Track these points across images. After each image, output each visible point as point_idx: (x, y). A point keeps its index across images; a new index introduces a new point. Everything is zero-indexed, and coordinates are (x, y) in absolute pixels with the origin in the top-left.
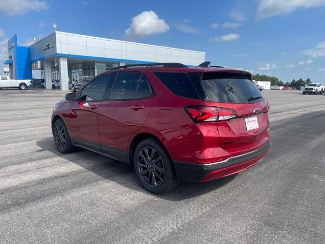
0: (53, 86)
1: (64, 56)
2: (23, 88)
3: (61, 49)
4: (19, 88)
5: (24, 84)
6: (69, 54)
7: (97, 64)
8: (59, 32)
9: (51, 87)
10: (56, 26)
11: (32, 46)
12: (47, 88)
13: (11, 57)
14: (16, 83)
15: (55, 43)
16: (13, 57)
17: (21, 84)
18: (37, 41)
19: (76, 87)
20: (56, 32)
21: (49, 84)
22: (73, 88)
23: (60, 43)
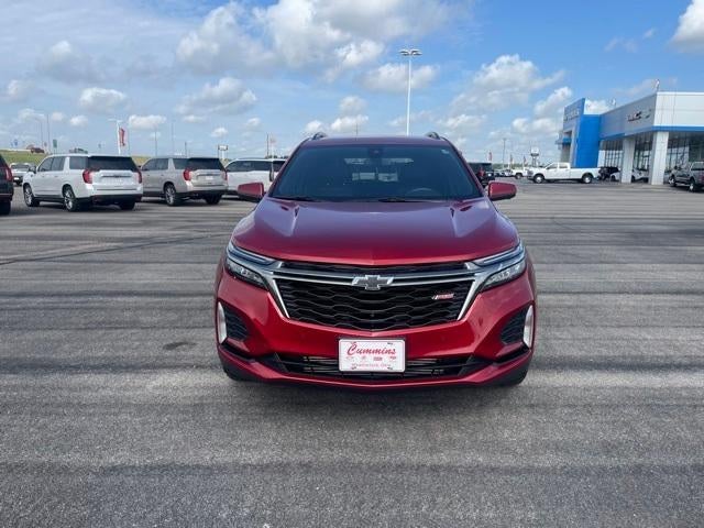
0: (633, 177)
1: (662, 129)
2: (587, 180)
3: (662, 118)
4: (581, 181)
5: (590, 175)
6: (674, 125)
8: (665, 93)
9: (630, 180)
11: (609, 113)
12: (621, 182)
13: (568, 133)
14: (579, 173)
15: (652, 110)
16: (573, 134)
17: (585, 175)
18: (618, 106)
19: (678, 179)
20: (659, 93)
21: (626, 175)
23: (662, 109)
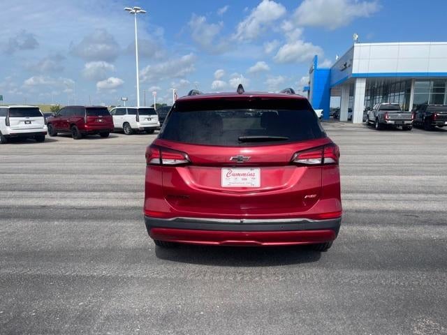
1: (361, 76)
3: (358, 67)
6: (369, 72)
7: (416, 83)
8: (359, 44)
9: (347, 119)
10: (357, 36)
11: (334, 66)
12: (341, 119)
13: (309, 83)
15: (352, 60)
16: (311, 83)
18: (338, 60)
20: (355, 45)
21: (344, 115)
22: (367, 121)
23: (359, 59)
